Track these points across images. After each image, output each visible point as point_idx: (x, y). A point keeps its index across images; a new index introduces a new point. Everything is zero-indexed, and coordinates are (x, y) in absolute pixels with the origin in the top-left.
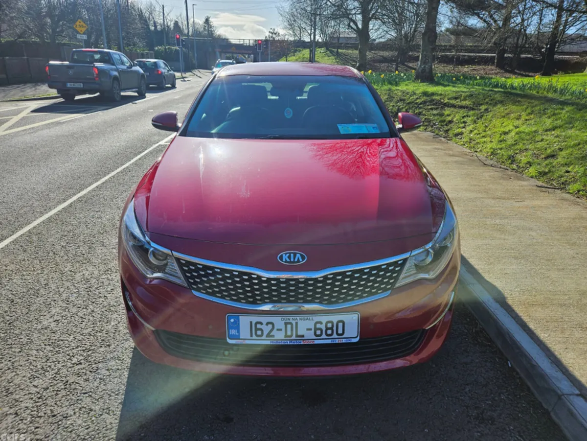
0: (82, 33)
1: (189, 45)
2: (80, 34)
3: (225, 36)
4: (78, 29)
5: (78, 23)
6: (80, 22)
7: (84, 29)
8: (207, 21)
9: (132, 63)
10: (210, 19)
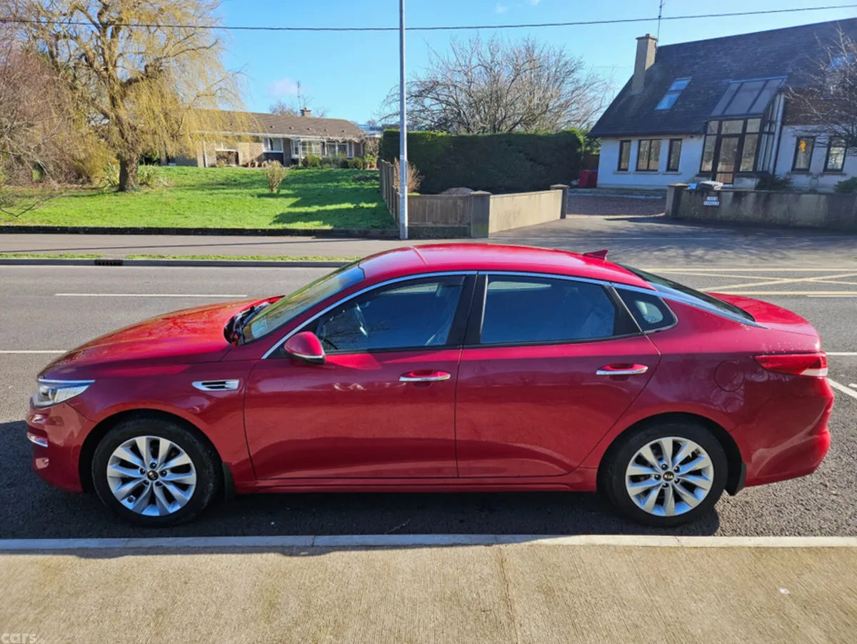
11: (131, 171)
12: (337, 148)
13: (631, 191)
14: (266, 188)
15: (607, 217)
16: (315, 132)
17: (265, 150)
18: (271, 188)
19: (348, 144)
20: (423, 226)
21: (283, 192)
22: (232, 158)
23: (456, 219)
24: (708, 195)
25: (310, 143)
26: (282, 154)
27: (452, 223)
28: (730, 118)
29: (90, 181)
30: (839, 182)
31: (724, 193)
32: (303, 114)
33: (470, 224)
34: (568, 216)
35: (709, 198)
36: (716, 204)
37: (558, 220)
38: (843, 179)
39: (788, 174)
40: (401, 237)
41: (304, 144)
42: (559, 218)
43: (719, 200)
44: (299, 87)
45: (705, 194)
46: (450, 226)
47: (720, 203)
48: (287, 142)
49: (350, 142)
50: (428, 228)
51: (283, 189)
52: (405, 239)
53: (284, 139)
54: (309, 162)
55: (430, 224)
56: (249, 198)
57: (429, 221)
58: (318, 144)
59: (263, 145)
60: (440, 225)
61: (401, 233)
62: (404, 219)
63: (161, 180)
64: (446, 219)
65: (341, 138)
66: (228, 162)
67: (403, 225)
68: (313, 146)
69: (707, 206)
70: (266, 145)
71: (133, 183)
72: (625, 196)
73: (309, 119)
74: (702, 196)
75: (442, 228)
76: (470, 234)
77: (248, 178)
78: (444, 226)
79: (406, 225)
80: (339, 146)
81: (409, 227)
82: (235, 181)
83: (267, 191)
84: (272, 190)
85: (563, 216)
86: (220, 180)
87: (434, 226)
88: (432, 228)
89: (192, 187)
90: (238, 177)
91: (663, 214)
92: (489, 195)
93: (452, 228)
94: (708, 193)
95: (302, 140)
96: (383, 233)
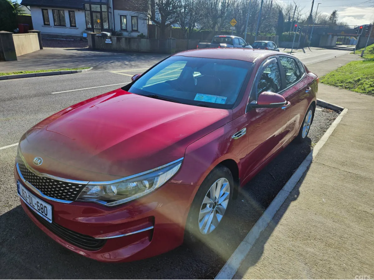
0: (233, 26)
1: (307, 31)
2: (232, 26)
3: (346, 23)
4: (232, 24)
5: (232, 21)
6: (234, 20)
7: (234, 24)
8: (334, 14)
9: (246, 43)
10: (337, 12)
13: (57, 36)
15: (65, 48)
24: (106, 39)
28: (94, 3)
30: (138, 35)
31: (113, 38)
34: (44, 48)
35: (107, 40)
36: (111, 42)
37: (39, 50)
38: (139, 34)
39: (120, 31)
42: (39, 49)
43: (111, 41)
45: (105, 38)
47: (112, 42)
69: (107, 43)
72: (55, 39)
74: (104, 38)
85: (41, 48)
91: (88, 47)
94: (106, 37)
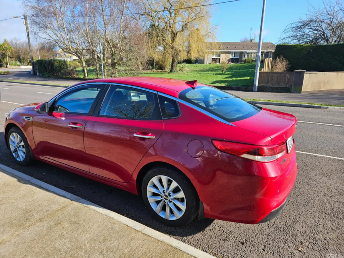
11: (174, 65)
12: (264, 55)
14: (221, 71)
16: (254, 49)
17: (231, 57)
18: (222, 71)
19: (269, 53)
20: (266, 86)
21: (227, 73)
22: (218, 60)
23: (285, 83)
25: (251, 53)
26: (238, 58)
27: (282, 85)
29: (165, 69)
32: (251, 41)
33: (291, 86)
40: (253, 91)
41: (248, 54)
44: (251, 30)
46: (281, 87)
48: (241, 53)
49: (270, 52)
50: (269, 87)
51: (227, 71)
52: (255, 92)
53: (240, 52)
54: (247, 61)
55: (270, 85)
56: (212, 75)
57: (270, 84)
58: (255, 54)
59: (231, 55)
60: (276, 86)
61: (254, 89)
62: (256, 82)
63: (186, 69)
64: (279, 83)
65: (266, 51)
66: (216, 62)
67: (255, 85)
68: (252, 55)
70: (232, 55)
71: (175, 69)
73: (253, 43)
75: (276, 87)
76: (291, 91)
77: (218, 68)
78: (277, 86)
79: (257, 85)
80: (265, 54)
81: (258, 87)
82: (212, 69)
83: (221, 72)
84: (223, 72)
86: (207, 69)
87: (272, 86)
88: (271, 87)
89: (196, 71)
90: (214, 68)
92: (304, 72)
93: (282, 88)
95: (247, 52)
96: (246, 88)
